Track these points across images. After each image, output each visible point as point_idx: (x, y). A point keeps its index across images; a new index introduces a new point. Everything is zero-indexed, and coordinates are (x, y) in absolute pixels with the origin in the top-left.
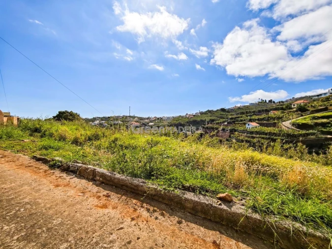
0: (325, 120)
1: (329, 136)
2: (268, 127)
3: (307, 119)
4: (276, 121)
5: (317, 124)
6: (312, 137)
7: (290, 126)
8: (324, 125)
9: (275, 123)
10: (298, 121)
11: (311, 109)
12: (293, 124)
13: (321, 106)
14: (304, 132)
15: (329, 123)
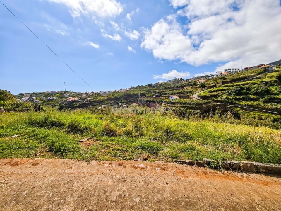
0: (215, 93)
1: (218, 103)
2: (184, 99)
3: (206, 93)
4: (188, 94)
5: (211, 96)
6: (210, 104)
7: (197, 98)
8: (215, 96)
9: (188, 96)
10: (201, 94)
11: (208, 86)
12: (199, 96)
13: (212, 84)
14: (205, 101)
15: (217, 95)
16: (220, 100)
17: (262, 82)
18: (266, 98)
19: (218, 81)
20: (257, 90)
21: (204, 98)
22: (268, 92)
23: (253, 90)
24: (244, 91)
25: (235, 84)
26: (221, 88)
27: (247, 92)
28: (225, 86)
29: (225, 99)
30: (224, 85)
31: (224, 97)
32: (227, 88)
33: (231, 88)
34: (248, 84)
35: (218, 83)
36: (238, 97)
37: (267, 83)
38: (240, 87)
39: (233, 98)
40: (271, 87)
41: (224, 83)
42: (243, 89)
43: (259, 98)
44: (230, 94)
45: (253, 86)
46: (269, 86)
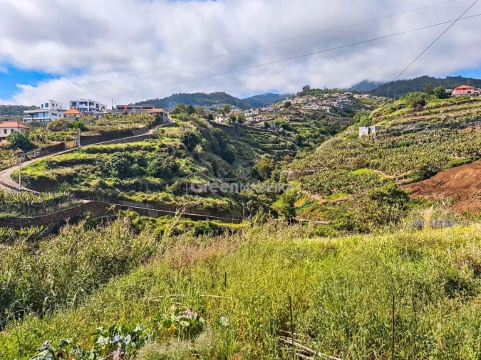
0: (68, 170)
1: (85, 201)
3: (41, 168)
5: (61, 178)
6: (64, 205)
8: (70, 179)
10: (29, 172)
11: (42, 145)
13: (53, 140)
15: (75, 175)
16: (86, 192)
17: (163, 146)
18: (176, 183)
19: (69, 133)
20: (159, 165)
21: (39, 184)
22: (175, 168)
23: (151, 164)
24: (135, 166)
25: (112, 146)
26: (82, 156)
27: (141, 170)
28: (89, 151)
29: (97, 187)
30: (85, 148)
31: (93, 183)
32: (94, 156)
33: (104, 155)
34: (138, 148)
35: (69, 140)
36: (126, 182)
37: (170, 150)
38: (125, 156)
39: (115, 186)
40: (178, 161)
41: (85, 141)
42: (131, 159)
43: (165, 185)
44: (106, 174)
45: (148, 155)
46: (174, 158)
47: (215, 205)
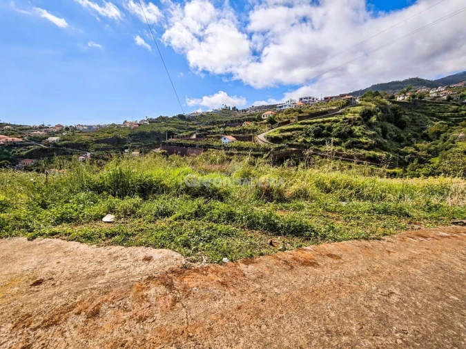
0: (289, 134)
1: (294, 149)
2: (245, 141)
3: (277, 132)
4: (251, 134)
5: (284, 138)
6: (283, 150)
7: (265, 140)
8: (289, 138)
9: (251, 137)
10: (271, 134)
11: (279, 122)
12: (268, 138)
13: (285, 119)
14: (277, 146)
15: (292, 136)
16: (296, 145)
17: (346, 119)
18: (349, 141)
19: (292, 115)
20: (339, 130)
21: (274, 140)
22: (351, 133)
23: (335, 130)
24: (325, 131)
25: (314, 121)
26: (297, 126)
27: (328, 134)
28: (302, 124)
29: (302, 142)
30: (299, 122)
31: (300, 140)
32: (304, 126)
33: (309, 126)
34: (329, 121)
35: (292, 118)
36: (317, 140)
37: (350, 121)
38: (320, 126)
39: (311, 142)
40: (354, 127)
41: (300, 118)
42: (323, 128)
43: (341, 142)
44: (308, 135)
45: (335, 125)
46: (352, 126)
47: (375, 156)
